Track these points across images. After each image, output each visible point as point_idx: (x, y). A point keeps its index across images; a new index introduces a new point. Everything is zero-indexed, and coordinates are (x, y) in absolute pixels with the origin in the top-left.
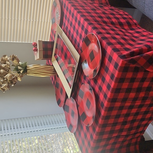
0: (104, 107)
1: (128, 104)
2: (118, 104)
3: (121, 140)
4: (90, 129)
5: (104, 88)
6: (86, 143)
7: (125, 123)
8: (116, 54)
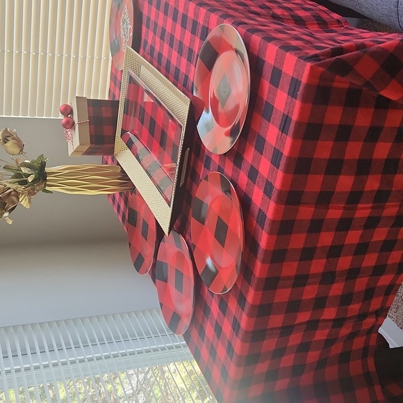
0: (267, 223)
1: (335, 213)
2: (306, 213)
3: (321, 335)
4: (229, 305)
5: (265, 167)
6: (221, 351)
7: (328, 277)
8: (292, 56)
